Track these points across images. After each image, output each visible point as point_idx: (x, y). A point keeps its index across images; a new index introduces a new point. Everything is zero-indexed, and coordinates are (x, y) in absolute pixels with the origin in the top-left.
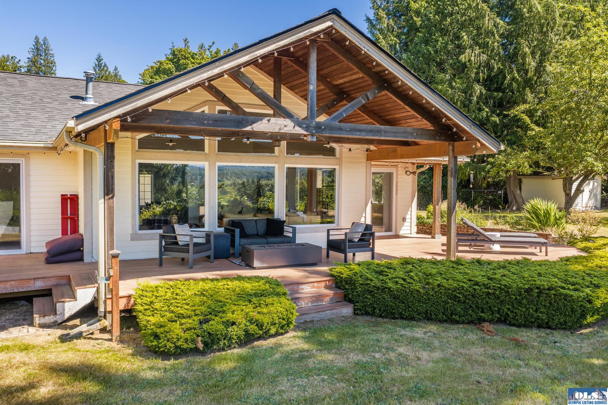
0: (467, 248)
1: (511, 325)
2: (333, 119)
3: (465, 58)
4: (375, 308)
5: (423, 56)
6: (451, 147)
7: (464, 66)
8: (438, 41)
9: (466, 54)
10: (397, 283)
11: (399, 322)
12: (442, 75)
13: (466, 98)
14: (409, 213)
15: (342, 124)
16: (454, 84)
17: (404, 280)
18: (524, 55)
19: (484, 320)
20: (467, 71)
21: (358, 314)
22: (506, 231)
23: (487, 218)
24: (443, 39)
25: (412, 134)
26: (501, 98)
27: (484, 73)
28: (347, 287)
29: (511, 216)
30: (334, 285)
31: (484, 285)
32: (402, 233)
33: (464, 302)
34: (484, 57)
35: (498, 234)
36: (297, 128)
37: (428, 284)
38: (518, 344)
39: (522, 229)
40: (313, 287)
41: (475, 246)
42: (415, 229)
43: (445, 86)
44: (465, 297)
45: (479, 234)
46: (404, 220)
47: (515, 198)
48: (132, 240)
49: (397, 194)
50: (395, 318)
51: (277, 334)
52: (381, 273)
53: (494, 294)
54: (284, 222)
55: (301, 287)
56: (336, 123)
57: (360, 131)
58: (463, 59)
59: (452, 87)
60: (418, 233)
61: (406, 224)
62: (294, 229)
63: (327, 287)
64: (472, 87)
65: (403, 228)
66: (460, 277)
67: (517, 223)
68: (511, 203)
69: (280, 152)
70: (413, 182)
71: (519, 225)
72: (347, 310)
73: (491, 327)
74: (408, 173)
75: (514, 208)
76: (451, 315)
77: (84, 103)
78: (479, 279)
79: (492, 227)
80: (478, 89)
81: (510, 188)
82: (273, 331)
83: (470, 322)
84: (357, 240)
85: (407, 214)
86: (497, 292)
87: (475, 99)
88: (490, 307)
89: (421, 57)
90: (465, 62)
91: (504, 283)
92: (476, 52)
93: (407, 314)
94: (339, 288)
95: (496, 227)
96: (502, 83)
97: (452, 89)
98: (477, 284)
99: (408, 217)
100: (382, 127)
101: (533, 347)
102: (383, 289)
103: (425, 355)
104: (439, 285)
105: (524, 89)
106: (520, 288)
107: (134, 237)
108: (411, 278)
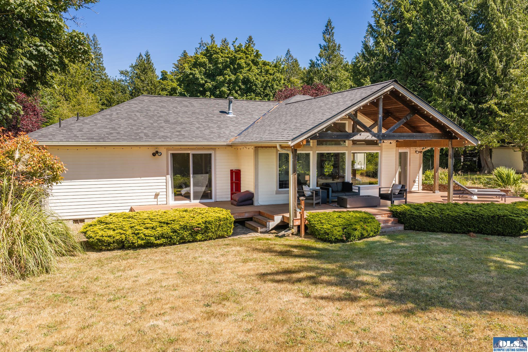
0: (458, 199)
1: (484, 234)
2: (391, 131)
3: (449, 62)
4: (415, 226)
5: (415, 57)
6: (450, 142)
7: (448, 67)
8: (427, 45)
9: (450, 58)
10: (427, 213)
11: (428, 232)
12: (430, 73)
13: (449, 90)
14: (418, 177)
15: (395, 134)
16: (440, 80)
17: (430, 212)
18: (494, 61)
19: (471, 232)
20: (451, 70)
21: (406, 229)
22: (481, 188)
23: (467, 179)
24: (431, 44)
25: (430, 136)
26: (476, 89)
27: (463, 73)
28: (400, 216)
29: (484, 178)
30: (392, 216)
31: (471, 214)
32: (413, 190)
33: (461, 223)
34: (463, 60)
35: (476, 190)
36: (373, 137)
37: (442, 214)
38: (487, 240)
39: (491, 187)
40: (382, 217)
41: (462, 197)
42: (421, 187)
43: (433, 81)
44: (461, 220)
45: (465, 190)
46: (414, 182)
47: (487, 164)
48: (276, 194)
49: (410, 165)
50: (425, 231)
51: (373, 236)
52: (418, 209)
53: (475, 218)
54: (352, 184)
55: (377, 216)
56: (391, 133)
57: (404, 136)
58: (448, 62)
59: (439, 82)
60: (423, 189)
61: (415, 184)
62: (359, 188)
63: (388, 217)
64: (454, 82)
65: (414, 187)
66: (458, 211)
67: (488, 183)
68: (484, 168)
69: (349, 144)
70: (420, 158)
71: (489, 184)
72: (401, 227)
73: (475, 235)
74: (417, 152)
75: (486, 172)
76: (454, 229)
77: (228, 115)
78: (468, 211)
79: (470, 186)
80: (458, 84)
81: (483, 156)
82: (371, 235)
83: (464, 233)
84: (397, 194)
85: (416, 178)
86: (477, 218)
87: (456, 91)
88: (474, 225)
89: (414, 57)
90: (449, 65)
91: (480, 213)
92: (457, 56)
93: (431, 229)
94: (395, 217)
95: (474, 186)
96: (478, 78)
97: (438, 84)
98: (467, 214)
99: (417, 179)
100: (414, 134)
101: (495, 242)
102: (420, 217)
103: (445, 243)
104: (448, 215)
105: (494, 85)
106: (489, 216)
107: (277, 193)
108: (434, 211)
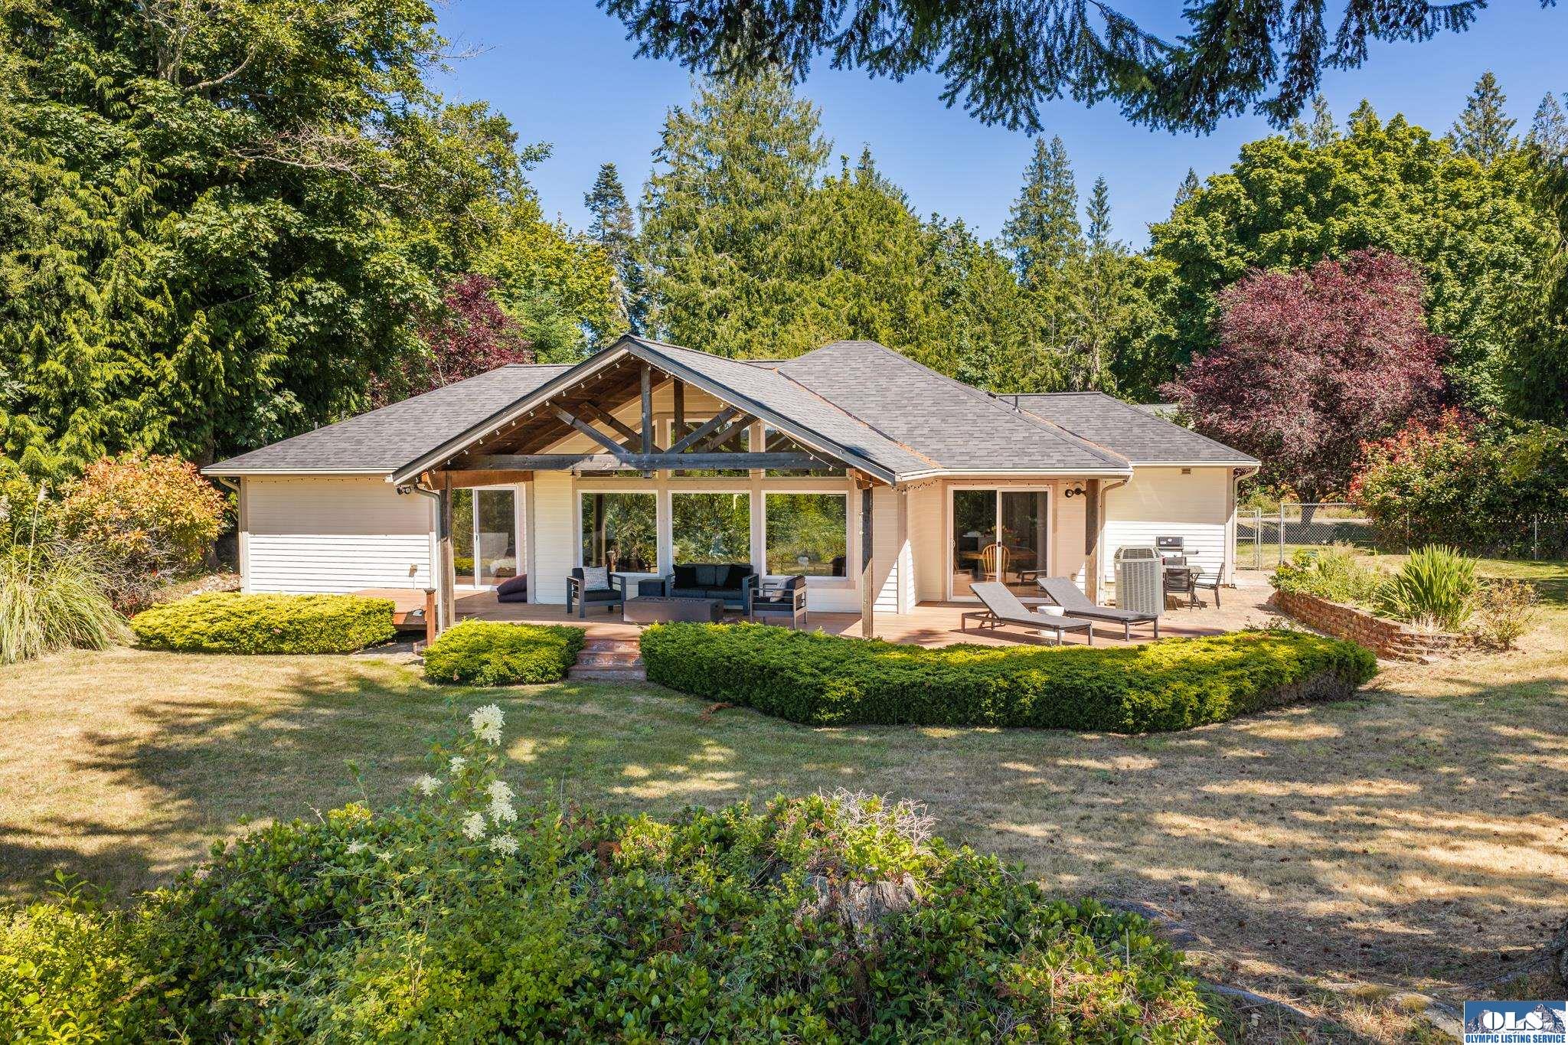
2: (674, 449)
55: (617, 644)
56: (675, 455)
72: (638, 674)
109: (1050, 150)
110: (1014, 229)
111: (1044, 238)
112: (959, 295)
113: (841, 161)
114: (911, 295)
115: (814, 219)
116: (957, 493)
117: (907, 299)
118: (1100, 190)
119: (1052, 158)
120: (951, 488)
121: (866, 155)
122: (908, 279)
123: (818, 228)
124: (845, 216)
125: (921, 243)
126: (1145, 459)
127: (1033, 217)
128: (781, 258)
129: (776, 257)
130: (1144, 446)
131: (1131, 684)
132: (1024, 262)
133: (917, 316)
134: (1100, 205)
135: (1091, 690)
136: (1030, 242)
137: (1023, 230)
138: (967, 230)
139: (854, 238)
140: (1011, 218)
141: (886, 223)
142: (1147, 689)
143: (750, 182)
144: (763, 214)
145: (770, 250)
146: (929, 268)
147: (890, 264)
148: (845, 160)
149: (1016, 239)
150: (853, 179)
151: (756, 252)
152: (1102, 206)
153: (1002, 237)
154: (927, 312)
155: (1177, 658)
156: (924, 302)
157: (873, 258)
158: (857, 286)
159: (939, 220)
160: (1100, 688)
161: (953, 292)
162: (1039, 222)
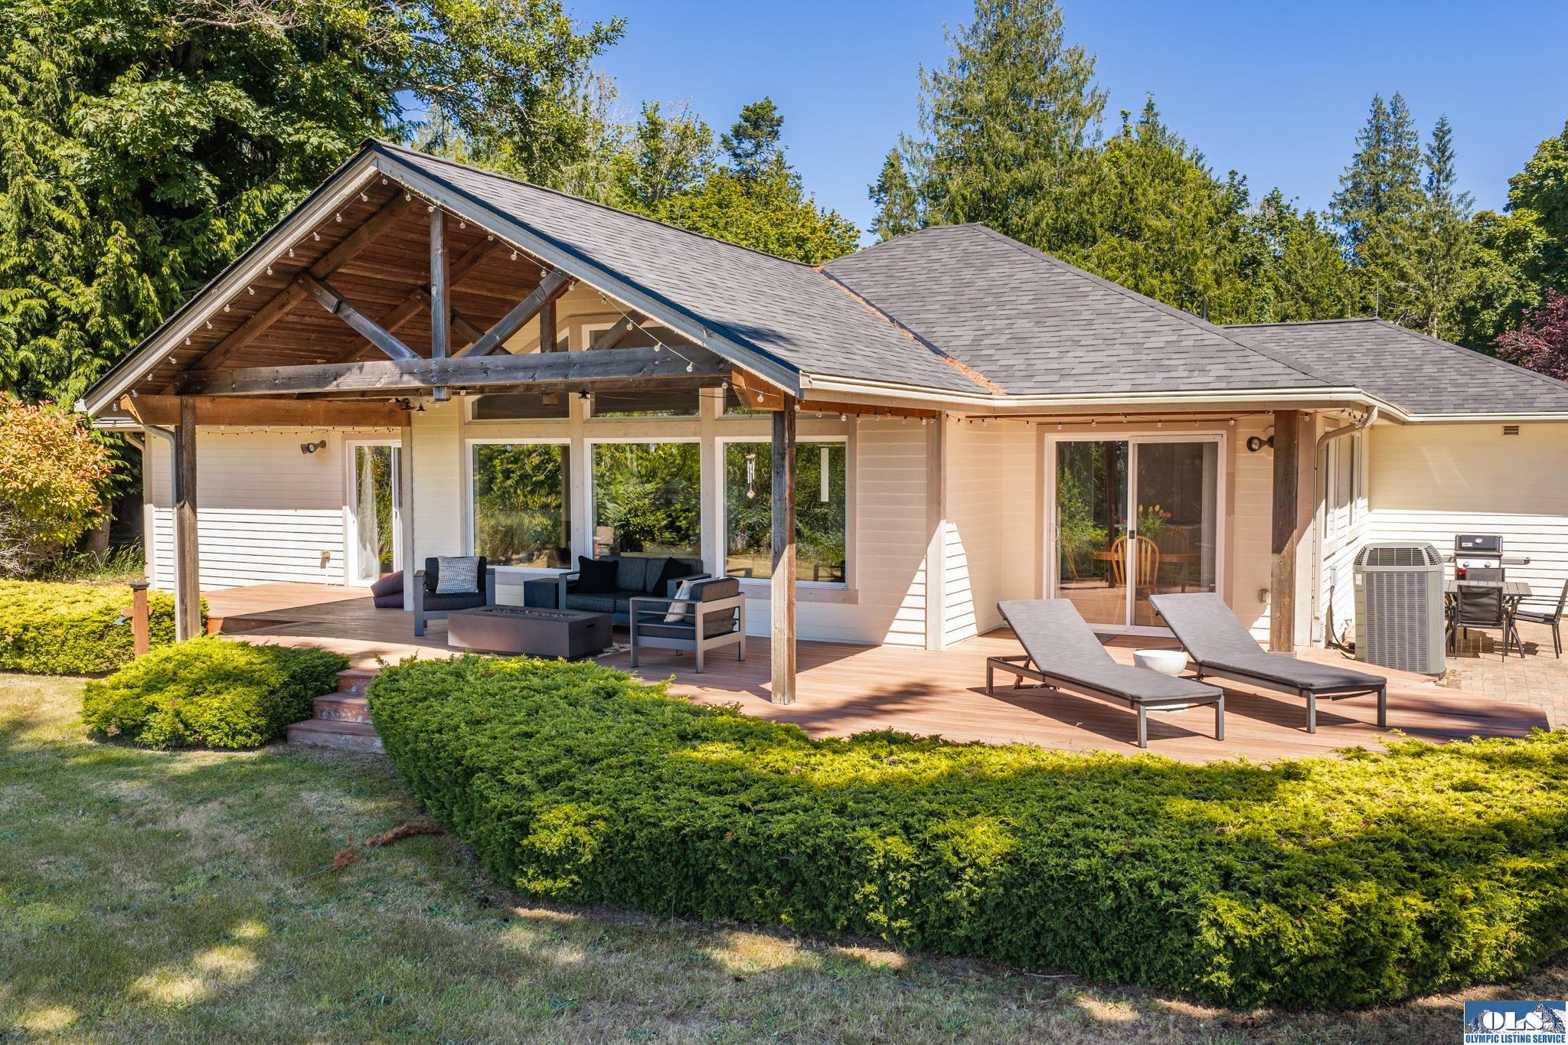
2: (476, 350)
15: (490, 359)
25: (649, 362)
46: (1263, 595)
56: (476, 358)
57: (526, 368)
65: (1259, 623)
74: (1255, 444)
109: (1389, 110)
110: (1344, 201)
111: (1381, 209)
112: (1260, 263)
113: (1120, 118)
114: (1200, 264)
115: (1084, 180)
116: (1061, 447)
117: (1195, 268)
118: (1441, 134)
119: (1392, 118)
120: (1053, 439)
121: (1150, 107)
122: (1197, 245)
123: (1088, 190)
124: (1121, 176)
125: (1214, 204)
126: (1439, 410)
127: (1367, 184)
128: (1043, 225)
129: (1037, 224)
130: (1439, 391)
131: (1227, 880)
132: (1356, 238)
133: (1207, 287)
134: (1442, 150)
135: (1115, 887)
136: (1363, 215)
137: (1355, 202)
138: (1284, 202)
139: (1131, 202)
140: (1341, 189)
141: (1171, 183)
142: (1274, 898)
143: (1009, 141)
144: (1022, 176)
145: (1031, 217)
146: (1222, 231)
147: (1174, 228)
148: (1125, 116)
149: (1346, 213)
150: (1134, 136)
151: (1015, 219)
152: (1443, 153)
153: (1329, 211)
154: (1219, 283)
155: (1377, 808)
156: (1215, 272)
157: (1155, 223)
158: (1135, 255)
159: (1238, 178)
160: (1140, 886)
161: (1254, 261)
162: (1375, 191)
